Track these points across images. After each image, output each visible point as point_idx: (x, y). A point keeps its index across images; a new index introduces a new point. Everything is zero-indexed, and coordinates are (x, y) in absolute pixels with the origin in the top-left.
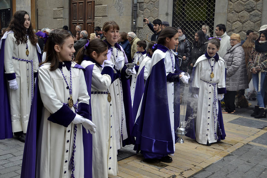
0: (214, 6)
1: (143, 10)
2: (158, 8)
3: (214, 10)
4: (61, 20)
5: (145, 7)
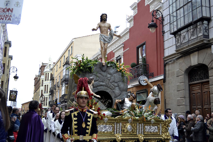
4: (183, 107)
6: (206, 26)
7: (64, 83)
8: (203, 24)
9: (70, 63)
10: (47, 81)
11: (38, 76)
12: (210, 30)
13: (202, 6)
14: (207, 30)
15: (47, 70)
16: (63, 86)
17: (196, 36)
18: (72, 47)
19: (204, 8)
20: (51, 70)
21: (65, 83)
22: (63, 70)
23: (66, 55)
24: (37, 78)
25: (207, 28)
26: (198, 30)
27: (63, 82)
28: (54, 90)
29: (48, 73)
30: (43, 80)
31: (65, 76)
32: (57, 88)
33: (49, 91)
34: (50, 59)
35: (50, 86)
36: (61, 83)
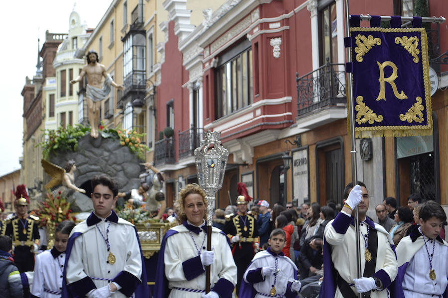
7: (129, 104)
9: (147, 29)
10: (67, 100)
11: (35, 80)
15: (64, 57)
16: (127, 111)
21: (132, 102)
22: (123, 55)
24: (32, 89)
27: (124, 98)
29: (71, 70)
30: (52, 97)
31: (130, 78)
34: (74, 18)
35: (81, 116)
36: (118, 103)
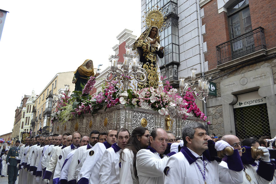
0: (268, 124)
1: (212, 130)
2: (223, 128)
3: (269, 127)
5: (214, 127)
6: (176, 69)
7: (46, 116)
8: (173, 67)
9: (53, 96)
10: (29, 114)
11: (20, 108)
12: (178, 73)
13: (173, 52)
14: (177, 73)
15: (29, 102)
16: (45, 118)
17: (168, 77)
18: (56, 81)
19: (174, 54)
20: (34, 102)
22: (46, 103)
23: (50, 88)
24: (19, 110)
25: (177, 71)
26: (169, 72)
27: (45, 114)
28: (36, 122)
29: (31, 106)
30: (24, 112)
31: (47, 109)
32: (39, 120)
33: (30, 122)
34: (33, 92)
35: (32, 118)
36: (43, 115)
